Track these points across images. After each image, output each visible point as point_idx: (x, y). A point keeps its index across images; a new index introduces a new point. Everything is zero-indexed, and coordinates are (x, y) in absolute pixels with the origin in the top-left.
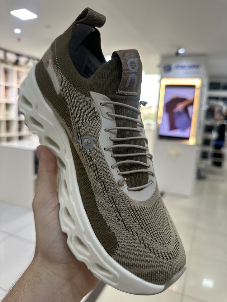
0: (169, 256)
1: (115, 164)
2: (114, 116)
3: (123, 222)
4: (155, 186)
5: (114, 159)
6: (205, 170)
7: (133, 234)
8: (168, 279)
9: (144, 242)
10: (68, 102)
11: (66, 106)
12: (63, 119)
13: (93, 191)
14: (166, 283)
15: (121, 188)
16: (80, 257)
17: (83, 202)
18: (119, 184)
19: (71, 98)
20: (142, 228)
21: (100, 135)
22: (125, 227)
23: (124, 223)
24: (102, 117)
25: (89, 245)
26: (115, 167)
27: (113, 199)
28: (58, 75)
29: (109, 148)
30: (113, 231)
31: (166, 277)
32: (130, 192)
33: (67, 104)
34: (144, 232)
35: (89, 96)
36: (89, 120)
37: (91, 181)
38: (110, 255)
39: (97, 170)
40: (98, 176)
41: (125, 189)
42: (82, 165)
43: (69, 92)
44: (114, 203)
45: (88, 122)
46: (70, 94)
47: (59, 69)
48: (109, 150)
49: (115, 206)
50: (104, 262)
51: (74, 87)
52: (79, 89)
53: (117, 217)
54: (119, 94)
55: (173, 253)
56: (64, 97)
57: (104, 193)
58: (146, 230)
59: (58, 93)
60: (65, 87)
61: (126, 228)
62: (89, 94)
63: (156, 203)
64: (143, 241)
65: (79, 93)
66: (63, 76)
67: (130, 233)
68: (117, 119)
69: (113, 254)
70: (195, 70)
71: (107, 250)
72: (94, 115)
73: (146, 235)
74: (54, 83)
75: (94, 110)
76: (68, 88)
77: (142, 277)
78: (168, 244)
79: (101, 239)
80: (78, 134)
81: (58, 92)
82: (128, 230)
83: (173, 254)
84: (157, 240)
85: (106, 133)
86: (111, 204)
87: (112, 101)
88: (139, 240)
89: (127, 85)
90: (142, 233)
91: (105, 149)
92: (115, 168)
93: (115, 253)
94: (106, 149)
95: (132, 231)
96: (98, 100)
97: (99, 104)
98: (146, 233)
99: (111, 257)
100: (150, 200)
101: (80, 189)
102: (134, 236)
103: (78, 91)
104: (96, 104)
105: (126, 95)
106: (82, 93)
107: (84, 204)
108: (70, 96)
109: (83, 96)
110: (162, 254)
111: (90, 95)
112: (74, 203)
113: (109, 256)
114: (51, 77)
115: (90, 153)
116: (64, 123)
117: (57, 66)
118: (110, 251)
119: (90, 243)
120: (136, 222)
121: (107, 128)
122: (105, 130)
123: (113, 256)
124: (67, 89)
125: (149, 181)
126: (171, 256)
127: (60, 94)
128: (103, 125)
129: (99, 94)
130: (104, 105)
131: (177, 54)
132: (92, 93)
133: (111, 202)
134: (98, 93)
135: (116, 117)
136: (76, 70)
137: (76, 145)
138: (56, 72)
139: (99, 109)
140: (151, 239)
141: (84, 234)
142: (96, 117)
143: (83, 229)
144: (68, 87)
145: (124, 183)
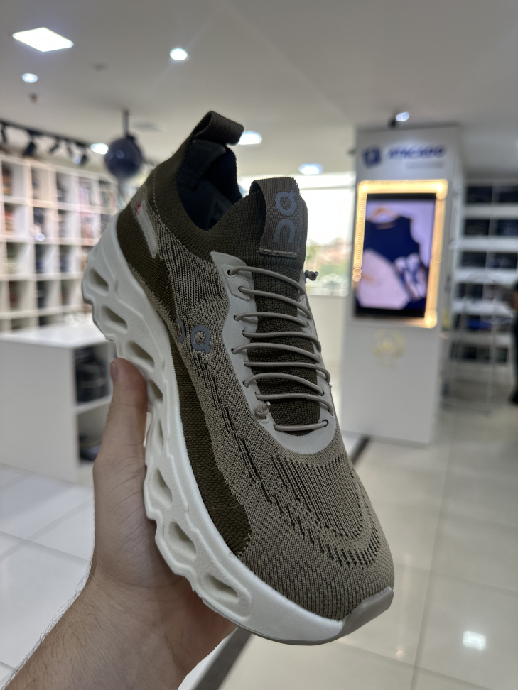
0: (353, 559)
1: (251, 379)
2: (253, 293)
3: (262, 487)
4: (335, 432)
5: (250, 370)
7: (280, 509)
8: (351, 606)
9: (301, 527)
10: (170, 269)
11: (167, 276)
12: (162, 301)
13: (208, 431)
14: (346, 617)
15: (261, 423)
16: (177, 566)
17: (189, 452)
18: (256, 414)
19: (175, 262)
20: (299, 500)
21: (225, 324)
22: (266, 495)
23: (263, 489)
24: (230, 296)
25: (195, 535)
26: (251, 382)
27: (243, 442)
28: (155, 224)
29: (239, 348)
30: (241, 504)
31: (347, 602)
32: (280, 433)
33: (168, 273)
34: (302, 507)
35: (209, 259)
36: (205, 299)
37: (205, 411)
38: (235, 553)
39: (216, 389)
40: (217, 399)
41: (268, 424)
42: (191, 384)
43: (173, 253)
44: (247, 450)
45: (204, 301)
46: (174, 256)
47: (157, 214)
48: (240, 351)
49: (248, 455)
50: (223, 568)
51: (183, 245)
52: (191, 247)
53: (251, 477)
54: (261, 254)
55: (363, 555)
56: (164, 261)
57: (228, 431)
58: (307, 504)
59: (154, 256)
60: (166, 244)
61: (267, 498)
62: (208, 257)
63: (332, 462)
64: (300, 524)
65: (190, 253)
66: (163, 225)
67: (273, 508)
68: (258, 299)
69: (239, 551)
70: (434, 159)
71: (229, 543)
72: (215, 290)
73: (307, 513)
74: (147, 240)
75: (217, 283)
76: (172, 245)
77: (297, 599)
78: (352, 537)
79: (219, 520)
80: (184, 325)
81: (154, 254)
82: (271, 502)
83: (361, 556)
84: (330, 526)
85: (236, 322)
86: (241, 451)
87: (248, 265)
88: (292, 521)
89: (276, 237)
90: (299, 509)
91: (232, 350)
92: (250, 386)
93: (245, 548)
94: (234, 351)
95: (278, 504)
96: (223, 266)
97: (226, 272)
98: (305, 510)
99: (236, 557)
100: (320, 455)
101: (184, 428)
102: (282, 512)
103: (189, 251)
104: (221, 273)
105: (274, 256)
106: (196, 254)
107: (190, 456)
108: (174, 258)
109: (198, 259)
110: (337, 552)
111: (210, 257)
112: (172, 458)
113: (232, 555)
114: (144, 229)
115: (205, 357)
116: (163, 309)
117: (154, 209)
118: (235, 544)
119: (197, 531)
120: (287, 487)
121: (239, 314)
122: (235, 317)
123: (241, 555)
124: (169, 246)
125: (320, 420)
126: (356, 559)
127: (158, 255)
128: (231, 310)
129: (226, 255)
130: (236, 272)
131: (393, 123)
132: (214, 255)
133: (239, 448)
134: (225, 253)
135: (255, 296)
136: (188, 217)
137: (180, 347)
138: (152, 219)
139: (224, 280)
140: (316, 523)
141: (186, 514)
142: (219, 295)
143: (186, 504)
144: (172, 243)
145: (266, 412)
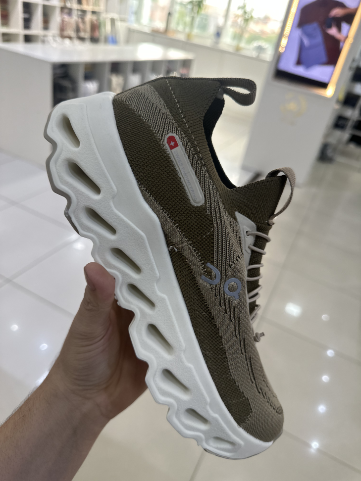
3: (256, 384)
6: (335, 149)
10: (215, 225)
24: (244, 250)
25: (214, 418)
28: (202, 176)
30: (246, 397)
37: (224, 337)
39: (239, 325)
40: (238, 331)
44: (251, 364)
49: (251, 367)
50: (232, 434)
53: (251, 380)
54: (268, 224)
56: (211, 217)
57: (242, 353)
59: (195, 204)
61: (258, 391)
74: (185, 183)
75: (240, 240)
81: (196, 202)
82: (260, 393)
93: (247, 421)
96: (244, 227)
97: (245, 232)
99: (240, 427)
111: (236, 217)
114: (181, 170)
115: (235, 302)
118: (240, 420)
123: (243, 425)
129: (246, 218)
132: (238, 215)
133: (247, 363)
139: (244, 239)
141: (208, 406)
